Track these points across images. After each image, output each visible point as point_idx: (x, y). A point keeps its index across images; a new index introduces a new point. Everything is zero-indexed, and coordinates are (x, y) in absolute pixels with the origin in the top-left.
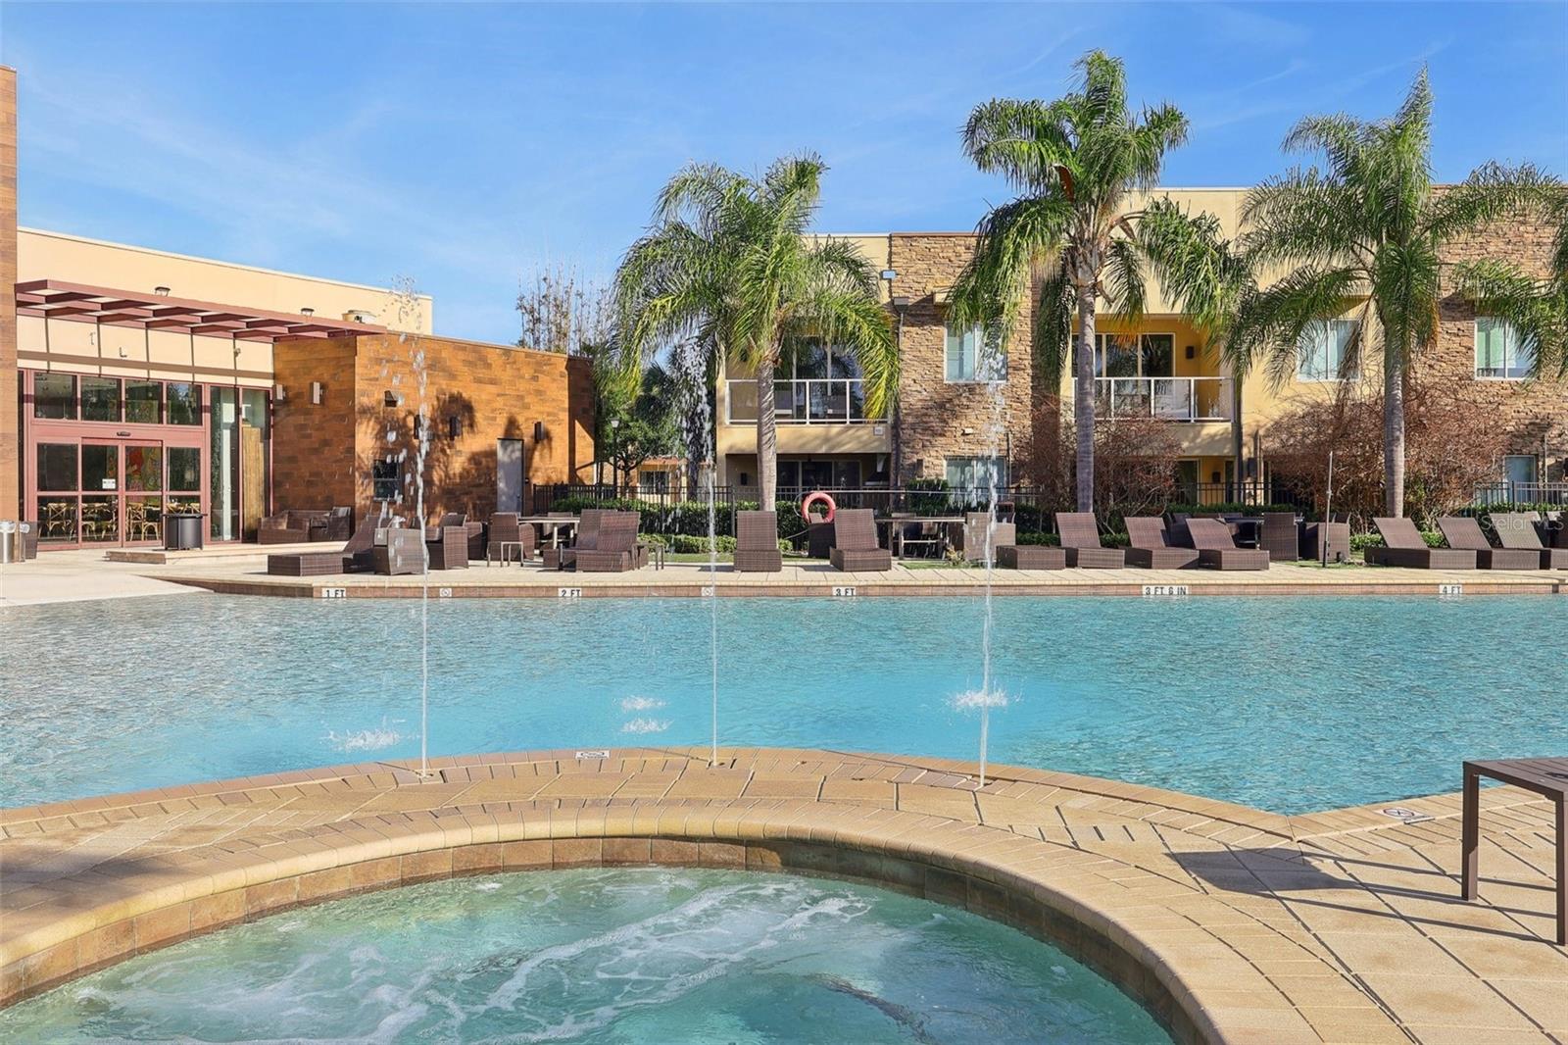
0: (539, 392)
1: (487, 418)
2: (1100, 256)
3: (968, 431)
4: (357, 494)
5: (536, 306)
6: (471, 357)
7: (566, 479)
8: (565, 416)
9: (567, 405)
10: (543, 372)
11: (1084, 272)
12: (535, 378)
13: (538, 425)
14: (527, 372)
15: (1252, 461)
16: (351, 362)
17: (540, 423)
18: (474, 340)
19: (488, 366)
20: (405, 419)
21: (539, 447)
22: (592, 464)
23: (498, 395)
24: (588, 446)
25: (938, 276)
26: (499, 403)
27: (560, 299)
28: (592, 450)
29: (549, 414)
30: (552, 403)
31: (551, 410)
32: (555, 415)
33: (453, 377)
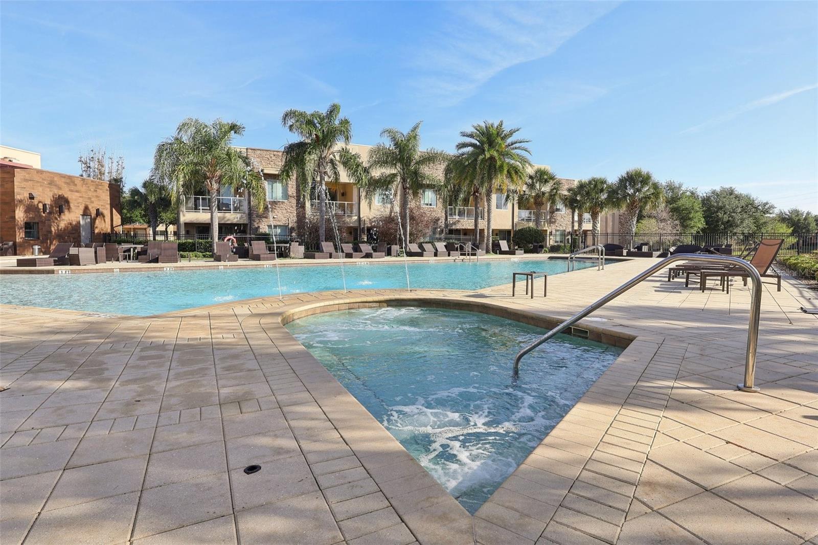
0: (97, 197)
1: (75, 206)
2: (327, 162)
3: (275, 217)
4: (17, 236)
5: (88, 161)
6: (68, 181)
7: (109, 231)
8: (108, 207)
9: (109, 202)
10: (99, 189)
11: (322, 168)
12: (96, 191)
13: (98, 210)
14: (92, 188)
15: (364, 228)
16: (12, 180)
17: (99, 209)
18: (68, 174)
19: (76, 185)
20: (38, 205)
21: (98, 218)
22: (120, 225)
23: (80, 197)
24: (119, 218)
25: (264, 164)
26: (81, 200)
27: (100, 159)
28: (120, 220)
29: (102, 206)
30: (103, 201)
31: (103, 204)
32: (104, 206)
33: (60, 188)
